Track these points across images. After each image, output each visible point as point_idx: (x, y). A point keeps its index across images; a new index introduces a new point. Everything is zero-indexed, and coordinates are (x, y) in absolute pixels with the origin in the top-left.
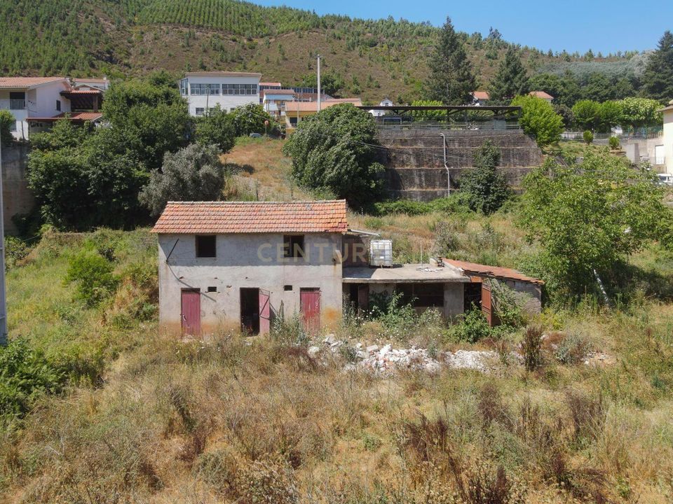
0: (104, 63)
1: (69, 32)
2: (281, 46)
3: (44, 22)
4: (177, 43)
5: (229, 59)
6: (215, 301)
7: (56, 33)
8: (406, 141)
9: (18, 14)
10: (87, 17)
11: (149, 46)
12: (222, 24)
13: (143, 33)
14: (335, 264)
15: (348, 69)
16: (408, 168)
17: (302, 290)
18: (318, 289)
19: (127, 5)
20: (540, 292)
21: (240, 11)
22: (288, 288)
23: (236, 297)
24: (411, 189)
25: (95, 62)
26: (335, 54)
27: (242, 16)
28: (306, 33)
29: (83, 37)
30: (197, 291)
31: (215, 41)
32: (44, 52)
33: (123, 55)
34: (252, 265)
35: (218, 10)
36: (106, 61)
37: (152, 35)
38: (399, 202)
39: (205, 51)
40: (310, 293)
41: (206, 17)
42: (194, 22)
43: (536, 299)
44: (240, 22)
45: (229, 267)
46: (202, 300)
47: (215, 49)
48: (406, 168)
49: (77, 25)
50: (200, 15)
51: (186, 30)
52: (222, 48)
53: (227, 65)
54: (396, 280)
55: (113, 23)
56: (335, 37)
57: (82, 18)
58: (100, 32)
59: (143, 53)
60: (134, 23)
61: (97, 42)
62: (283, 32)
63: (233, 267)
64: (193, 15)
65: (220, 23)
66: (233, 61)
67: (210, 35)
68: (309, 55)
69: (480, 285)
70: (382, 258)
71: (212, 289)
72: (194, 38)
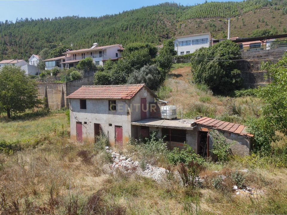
0: (165, 39)
1: (153, 29)
2: (243, 19)
3: (145, 27)
4: (194, 26)
5: (217, 30)
6: (86, 128)
7: (149, 30)
8: (261, 56)
9: (137, 25)
10: (161, 22)
11: (183, 30)
12: (215, 14)
13: (181, 25)
14: (128, 115)
15: (281, 25)
16: (261, 71)
17: (116, 126)
18: (122, 127)
19: (177, 14)
20: (248, 142)
21: (225, 7)
22: (111, 125)
23: (93, 127)
24: (262, 83)
25: (161, 39)
26: (274, 18)
27: (226, 9)
28: (259, 10)
29: (158, 30)
30: (81, 123)
31: (211, 23)
32: (144, 38)
33: (172, 35)
34: (98, 113)
35: (214, 8)
36: (166, 38)
37: (185, 25)
38: (249, 90)
39: (206, 28)
40: (118, 128)
41: (209, 12)
42: (203, 16)
43: (245, 146)
44: (225, 12)
45: (90, 114)
46: (82, 127)
47: (211, 26)
48: (259, 71)
49: (156, 26)
50: (206, 12)
51: (198, 20)
52: (214, 25)
53: (216, 33)
54: (155, 125)
55: (170, 23)
56: (276, 9)
57: (159, 23)
58: (164, 27)
59: (180, 33)
60: (179, 21)
61: (163, 31)
62: (246, 12)
63: (92, 114)
64: (203, 13)
65: (214, 14)
66: (219, 30)
67: (209, 20)
68: (258, 21)
69: (207, 132)
70: (165, 114)
71: (85, 123)
72: (202, 23)
